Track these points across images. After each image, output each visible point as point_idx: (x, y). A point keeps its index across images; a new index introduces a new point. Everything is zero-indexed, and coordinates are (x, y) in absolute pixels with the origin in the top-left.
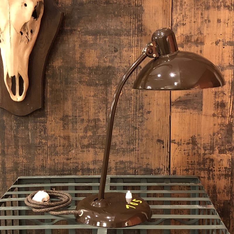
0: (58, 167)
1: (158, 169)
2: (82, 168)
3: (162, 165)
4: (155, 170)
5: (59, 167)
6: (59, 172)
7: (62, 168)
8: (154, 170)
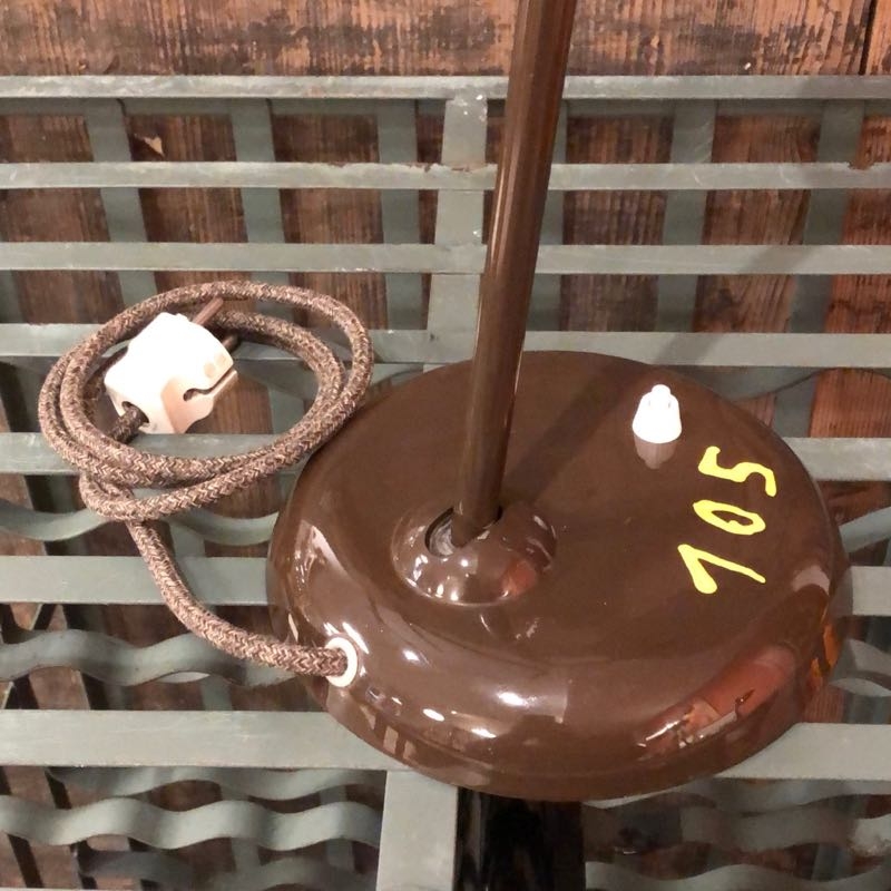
0: (161, 16)
1: (795, 34)
2: (312, 25)
3: (822, 10)
4: (773, 37)
5: (166, 18)
6: (173, 45)
7: (184, 21)
8: (767, 40)
